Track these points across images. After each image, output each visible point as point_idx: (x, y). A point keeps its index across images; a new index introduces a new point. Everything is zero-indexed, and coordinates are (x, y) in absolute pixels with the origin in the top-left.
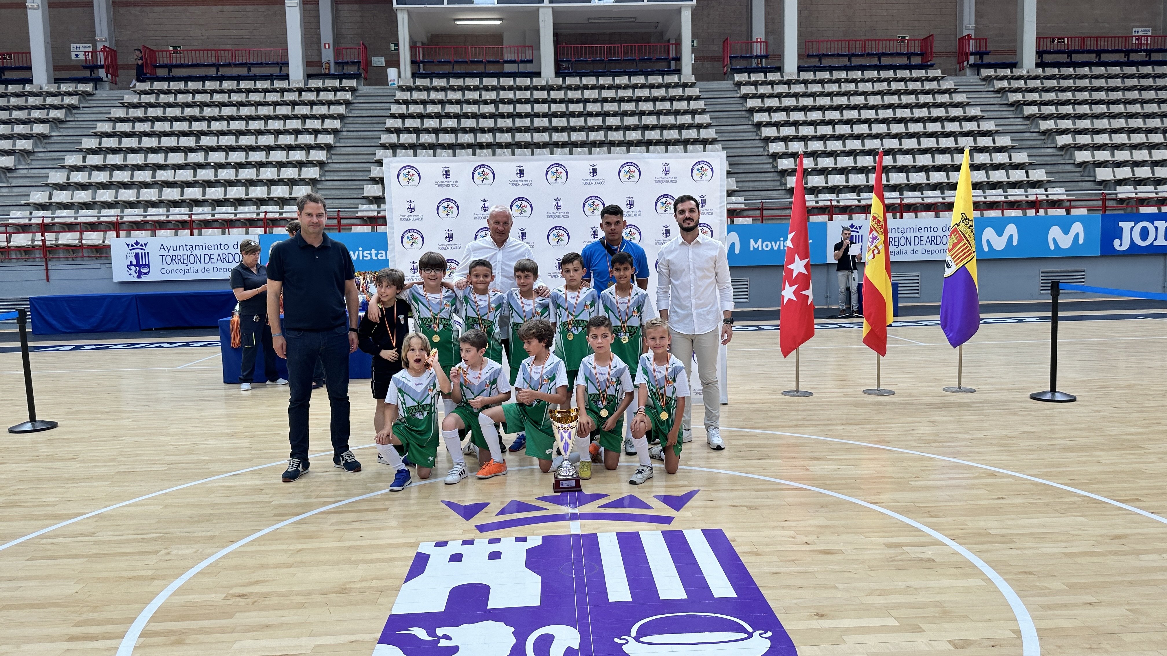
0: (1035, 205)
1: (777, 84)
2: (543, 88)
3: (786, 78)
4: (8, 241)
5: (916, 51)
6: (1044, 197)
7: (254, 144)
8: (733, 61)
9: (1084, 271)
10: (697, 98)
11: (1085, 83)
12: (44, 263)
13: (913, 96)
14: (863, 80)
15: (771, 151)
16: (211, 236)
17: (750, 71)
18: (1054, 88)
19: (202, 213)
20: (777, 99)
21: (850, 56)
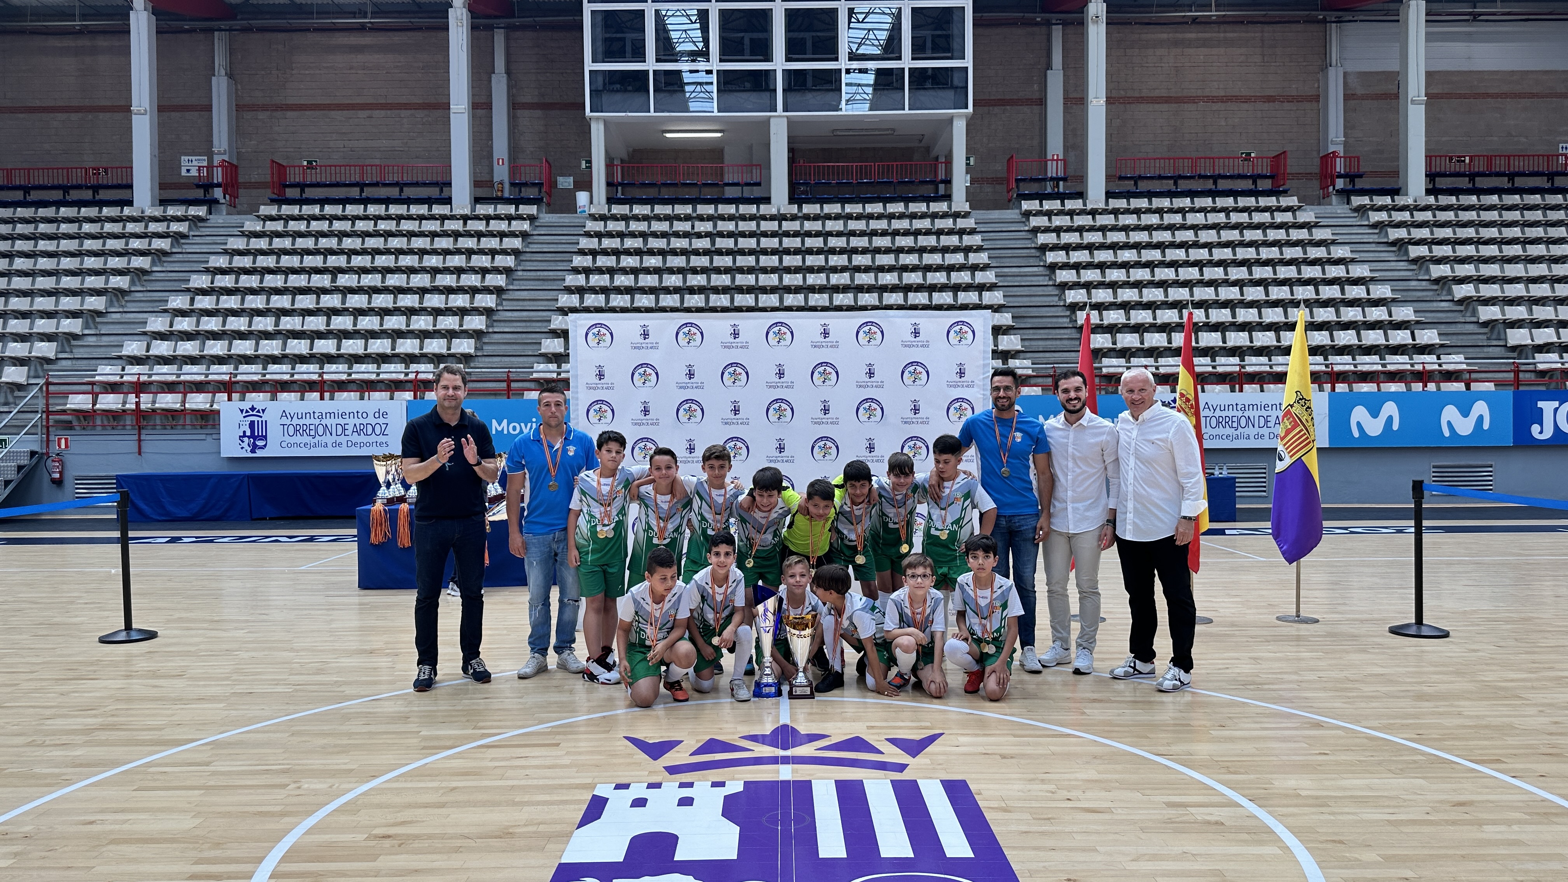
0: (1423, 376)
1: (1078, 214)
2: (772, 218)
3: (1089, 207)
4: (94, 404)
5: (1265, 172)
6: (1436, 367)
7: (405, 285)
8: (1021, 184)
9: (1491, 466)
10: (972, 232)
11: (1493, 215)
12: (136, 432)
13: (1259, 232)
14: (1193, 210)
15: (1069, 301)
16: (347, 401)
17: (1042, 197)
18: (1450, 222)
19: (336, 372)
20: (1077, 234)
21: (1176, 179)
